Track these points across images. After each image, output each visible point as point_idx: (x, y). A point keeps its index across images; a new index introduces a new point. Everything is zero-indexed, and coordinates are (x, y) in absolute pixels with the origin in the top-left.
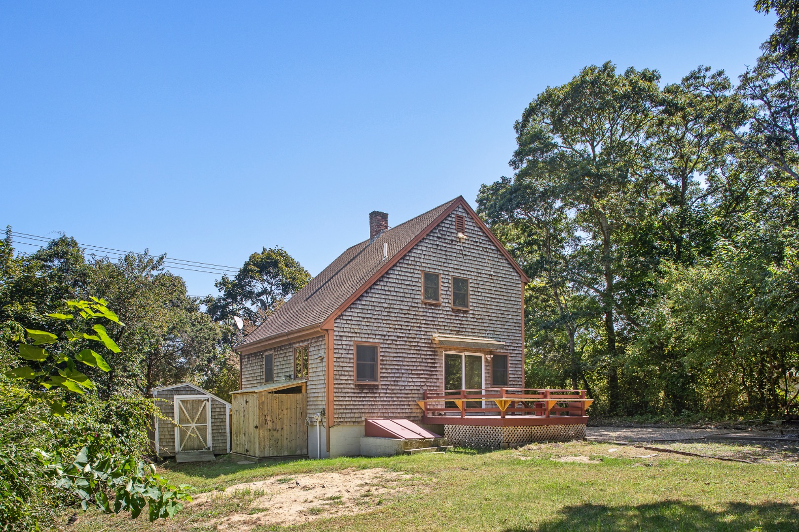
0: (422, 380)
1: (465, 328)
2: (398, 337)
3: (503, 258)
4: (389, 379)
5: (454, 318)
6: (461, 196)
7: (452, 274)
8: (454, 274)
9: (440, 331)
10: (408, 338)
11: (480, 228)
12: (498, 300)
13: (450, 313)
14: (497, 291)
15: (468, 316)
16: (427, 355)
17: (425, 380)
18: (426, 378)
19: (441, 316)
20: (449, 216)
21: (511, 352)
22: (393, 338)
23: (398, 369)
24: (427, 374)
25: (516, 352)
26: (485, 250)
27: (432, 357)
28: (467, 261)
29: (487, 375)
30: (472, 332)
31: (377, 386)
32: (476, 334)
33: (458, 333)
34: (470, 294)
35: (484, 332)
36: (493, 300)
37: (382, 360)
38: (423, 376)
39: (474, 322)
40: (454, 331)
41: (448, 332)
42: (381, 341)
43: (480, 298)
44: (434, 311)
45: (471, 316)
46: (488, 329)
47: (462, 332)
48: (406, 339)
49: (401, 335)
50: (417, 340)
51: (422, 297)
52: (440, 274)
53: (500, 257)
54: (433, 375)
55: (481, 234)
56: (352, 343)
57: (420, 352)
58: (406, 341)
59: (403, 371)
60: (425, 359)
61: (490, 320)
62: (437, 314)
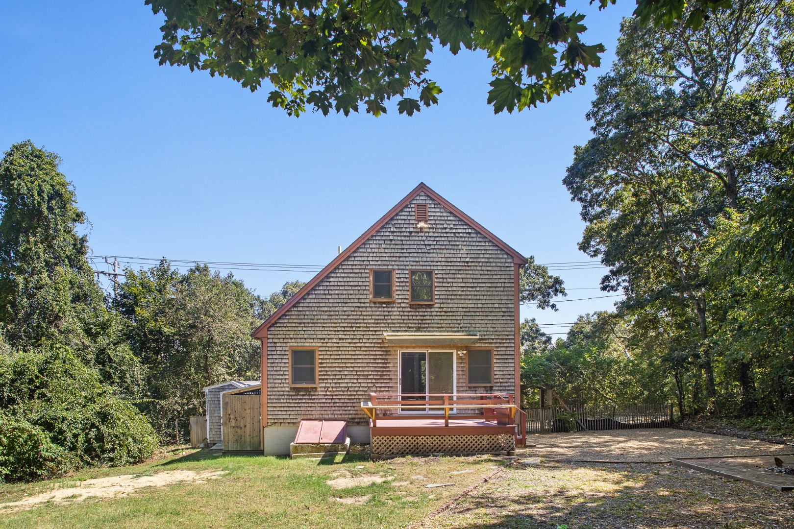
0: (370, 381)
1: (429, 323)
2: (340, 339)
3: (486, 240)
4: (329, 381)
5: (413, 314)
6: (422, 186)
7: (410, 267)
8: (414, 267)
9: (393, 329)
10: (352, 339)
11: (451, 213)
12: (478, 289)
13: (407, 310)
14: (476, 279)
15: (432, 310)
16: (376, 355)
17: (374, 381)
18: (375, 379)
19: (395, 313)
20: (406, 207)
21: (498, 345)
22: (334, 341)
23: (340, 371)
24: (377, 375)
25: (505, 345)
26: (457, 235)
27: (384, 357)
28: (432, 251)
29: (461, 373)
30: (439, 327)
31: (316, 388)
32: (444, 329)
33: (418, 329)
34: (436, 287)
35: (457, 326)
36: (470, 289)
37: (321, 363)
38: (372, 377)
39: (441, 316)
40: (413, 327)
41: (405, 329)
42: (320, 344)
43: (450, 289)
44: (385, 309)
45: (437, 310)
46: (462, 322)
47: (424, 328)
48: (350, 341)
49: (343, 337)
50: (364, 341)
51: (371, 296)
52: (394, 269)
53: (481, 240)
54: (385, 375)
55: (451, 218)
56: (287, 349)
57: (368, 353)
58: (350, 343)
59: (346, 373)
60: (375, 359)
61: (465, 312)
62: (389, 312)
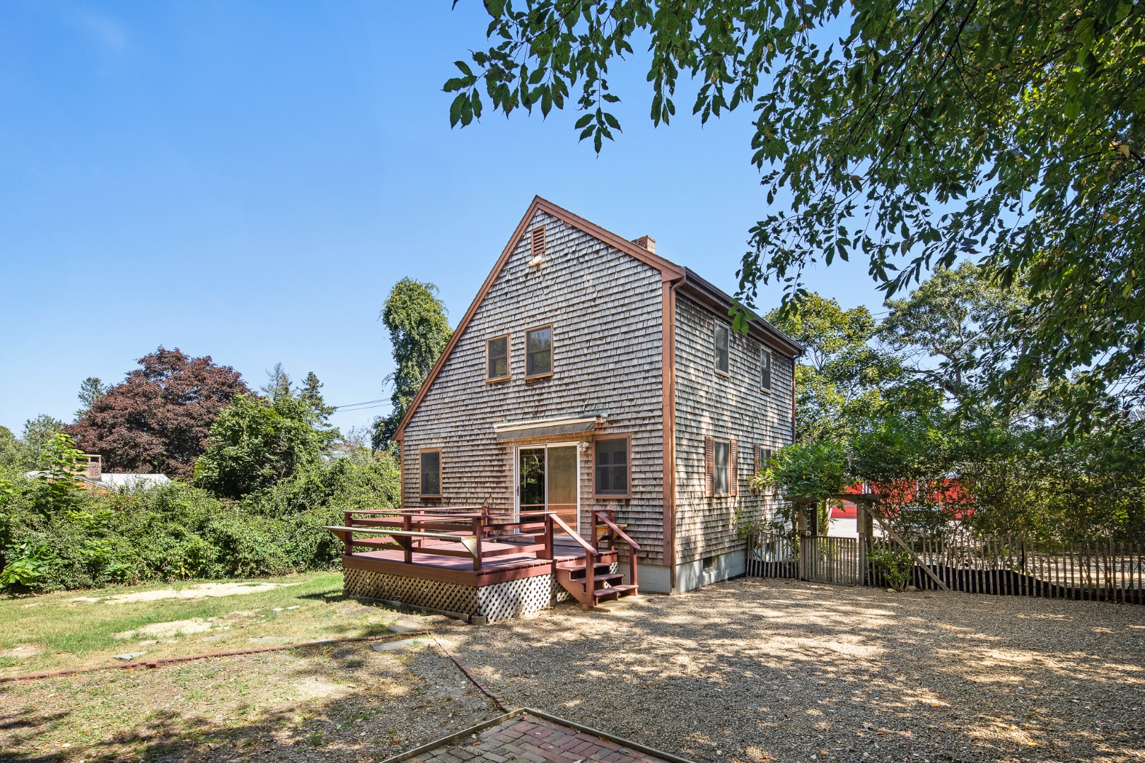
0: (486, 490)
1: (547, 405)
2: (460, 436)
3: (620, 254)
4: (451, 490)
5: (529, 393)
6: (537, 200)
7: (526, 326)
8: (530, 326)
9: (508, 418)
10: (471, 435)
11: (573, 228)
12: (609, 340)
13: (522, 388)
14: (605, 323)
15: (551, 384)
16: (492, 455)
17: (490, 490)
18: (492, 488)
19: (510, 396)
20: (521, 240)
21: (636, 429)
22: (455, 439)
23: (460, 478)
24: (493, 482)
25: (649, 428)
26: (581, 260)
27: (500, 457)
28: (550, 296)
29: (586, 477)
30: (559, 409)
31: (440, 499)
32: (564, 411)
33: (536, 414)
34: (555, 348)
35: (581, 403)
36: (599, 342)
37: (444, 468)
38: (488, 485)
39: (561, 391)
40: (529, 413)
41: (521, 417)
42: (443, 445)
43: (572, 348)
44: (501, 392)
45: (556, 382)
46: (587, 396)
47: (542, 412)
48: (468, 438)
49: (463, 433)
50: (481, 437)
51: (486, 377)
52: (509, 334)
53: (614, 256)
54: (501, 482)
55: (574, 236)
56: (418, 452)
57: (485, 453)
58: (468, 441)
59: (465, 480)
60: (491, 461)
61: (591, 380)
62: (505, 394)
